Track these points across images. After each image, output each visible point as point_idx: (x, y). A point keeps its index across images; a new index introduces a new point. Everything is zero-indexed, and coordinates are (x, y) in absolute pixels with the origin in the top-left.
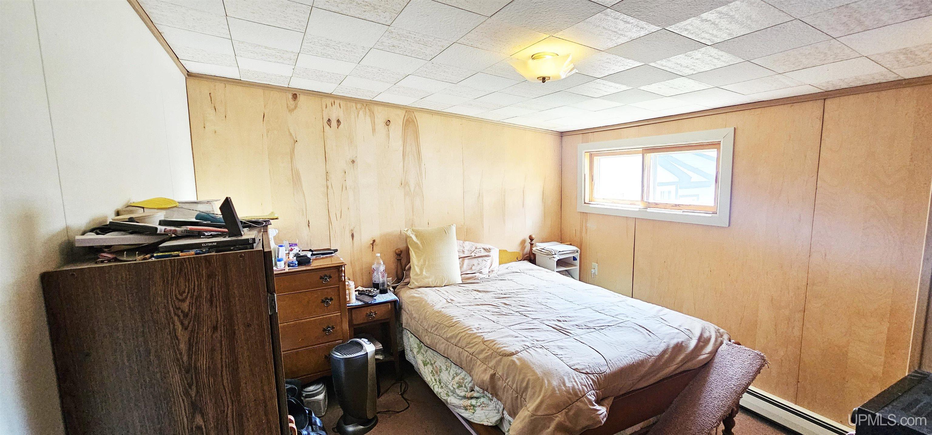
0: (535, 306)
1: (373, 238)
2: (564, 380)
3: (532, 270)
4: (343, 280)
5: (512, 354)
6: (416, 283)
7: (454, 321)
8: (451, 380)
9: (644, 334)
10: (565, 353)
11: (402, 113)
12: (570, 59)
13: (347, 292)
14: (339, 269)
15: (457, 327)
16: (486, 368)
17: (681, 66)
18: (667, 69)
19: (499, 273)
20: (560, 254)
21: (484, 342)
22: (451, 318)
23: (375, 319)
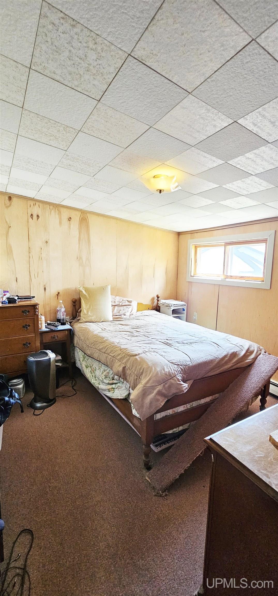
0: (155, 332)
1: (58, 291)
2: (164, 367)
3: (157, 314)
4: (37, 314)
5: (136, 355)
6: (84, 320)
7: (105, 339)
8: (101, 374)
9: (215, 346)
10: (167, 354)
11: (79, 214)
12: (175, 179)
13: (40, 322)
14: (34, 307)
15: (106, 343)
16: (121, 364)
17: (240, 188)
18: (233, 190)
19: (136, 316)
20: (175, 306)
21: (121, 349)
22: (103, 338)
23: (57, 340)
